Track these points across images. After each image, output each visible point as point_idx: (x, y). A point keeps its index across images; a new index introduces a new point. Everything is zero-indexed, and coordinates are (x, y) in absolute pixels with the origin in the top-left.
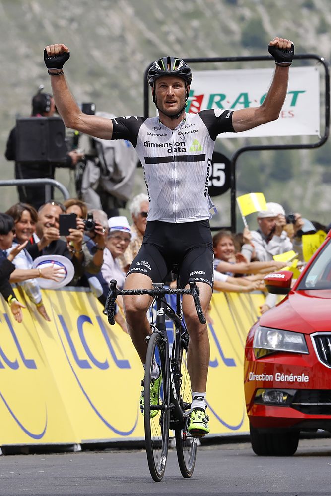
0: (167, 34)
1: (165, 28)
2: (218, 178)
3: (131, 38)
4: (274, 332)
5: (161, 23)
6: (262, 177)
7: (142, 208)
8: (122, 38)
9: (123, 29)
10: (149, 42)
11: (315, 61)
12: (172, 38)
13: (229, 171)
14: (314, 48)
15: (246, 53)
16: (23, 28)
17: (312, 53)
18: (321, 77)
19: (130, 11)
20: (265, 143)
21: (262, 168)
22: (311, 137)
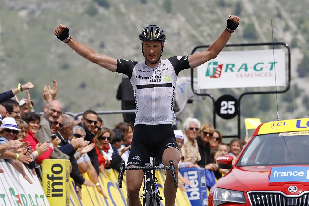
0: (203, 31)
1: (202, 28)
2: (231, 109)
3: (184, 34)
4: (226, 191)
5: (199, 26)
6: (255, 109)
7: (190, 125)
8: (178, 34)
9: (179, 29)
10: (193, 36)
11: (283, 46)
12: (205, 34)
13: (237, 105)
14: (282, 39)
15: (246, 42)
16: (126, 28)
17: (281, 41)
18: (286, 54)
19: (183, 19)
20: (256, 91)
21: (254, 104)
22: (281, 87)
